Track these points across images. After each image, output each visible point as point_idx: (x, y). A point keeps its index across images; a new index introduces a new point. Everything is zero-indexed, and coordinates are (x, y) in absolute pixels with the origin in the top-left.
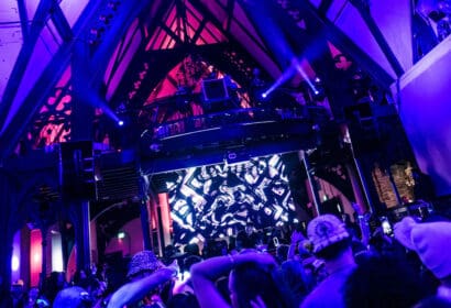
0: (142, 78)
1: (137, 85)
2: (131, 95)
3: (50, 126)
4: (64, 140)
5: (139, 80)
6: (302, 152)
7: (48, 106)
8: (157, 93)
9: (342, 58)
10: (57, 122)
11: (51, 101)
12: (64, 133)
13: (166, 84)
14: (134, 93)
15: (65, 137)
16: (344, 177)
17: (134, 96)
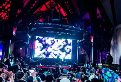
0: (36, 3)
1: (34, 5)
2: (31, 8)
3: (2, 13)
4: (6, 19)
5: (35, 3)
6: (78, 41)
7: (2, 6)
8: (40, 8)
9: (100, 15)
10: (4, 12)
11: (4, 5)
12: (7, 17)
13: (44, 6)
14: (32, 7)
15: (7, 18)
16: (89, 49)
17: (32, 8)
